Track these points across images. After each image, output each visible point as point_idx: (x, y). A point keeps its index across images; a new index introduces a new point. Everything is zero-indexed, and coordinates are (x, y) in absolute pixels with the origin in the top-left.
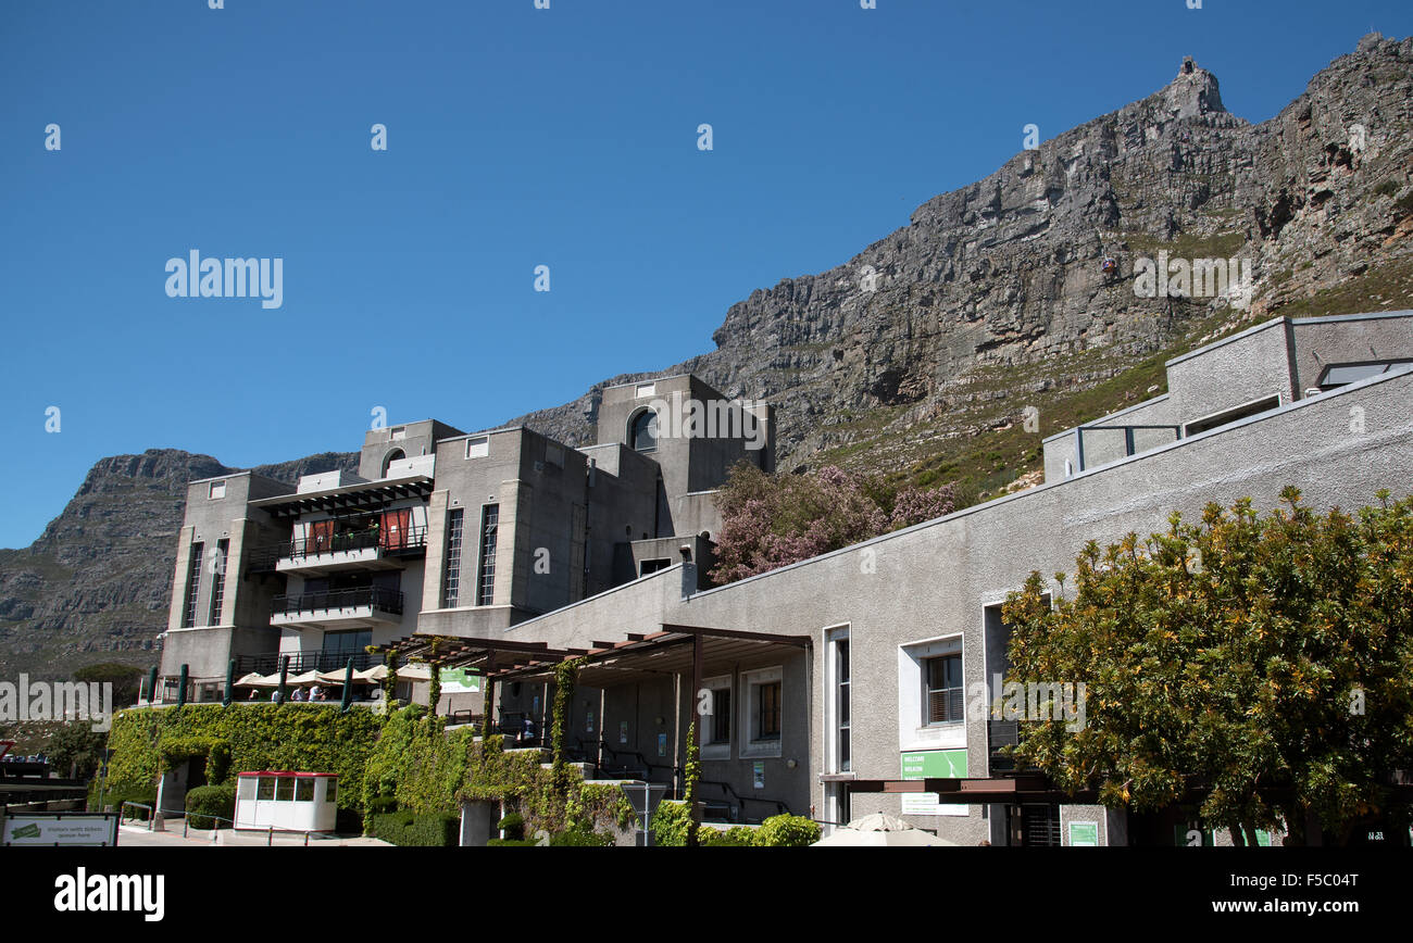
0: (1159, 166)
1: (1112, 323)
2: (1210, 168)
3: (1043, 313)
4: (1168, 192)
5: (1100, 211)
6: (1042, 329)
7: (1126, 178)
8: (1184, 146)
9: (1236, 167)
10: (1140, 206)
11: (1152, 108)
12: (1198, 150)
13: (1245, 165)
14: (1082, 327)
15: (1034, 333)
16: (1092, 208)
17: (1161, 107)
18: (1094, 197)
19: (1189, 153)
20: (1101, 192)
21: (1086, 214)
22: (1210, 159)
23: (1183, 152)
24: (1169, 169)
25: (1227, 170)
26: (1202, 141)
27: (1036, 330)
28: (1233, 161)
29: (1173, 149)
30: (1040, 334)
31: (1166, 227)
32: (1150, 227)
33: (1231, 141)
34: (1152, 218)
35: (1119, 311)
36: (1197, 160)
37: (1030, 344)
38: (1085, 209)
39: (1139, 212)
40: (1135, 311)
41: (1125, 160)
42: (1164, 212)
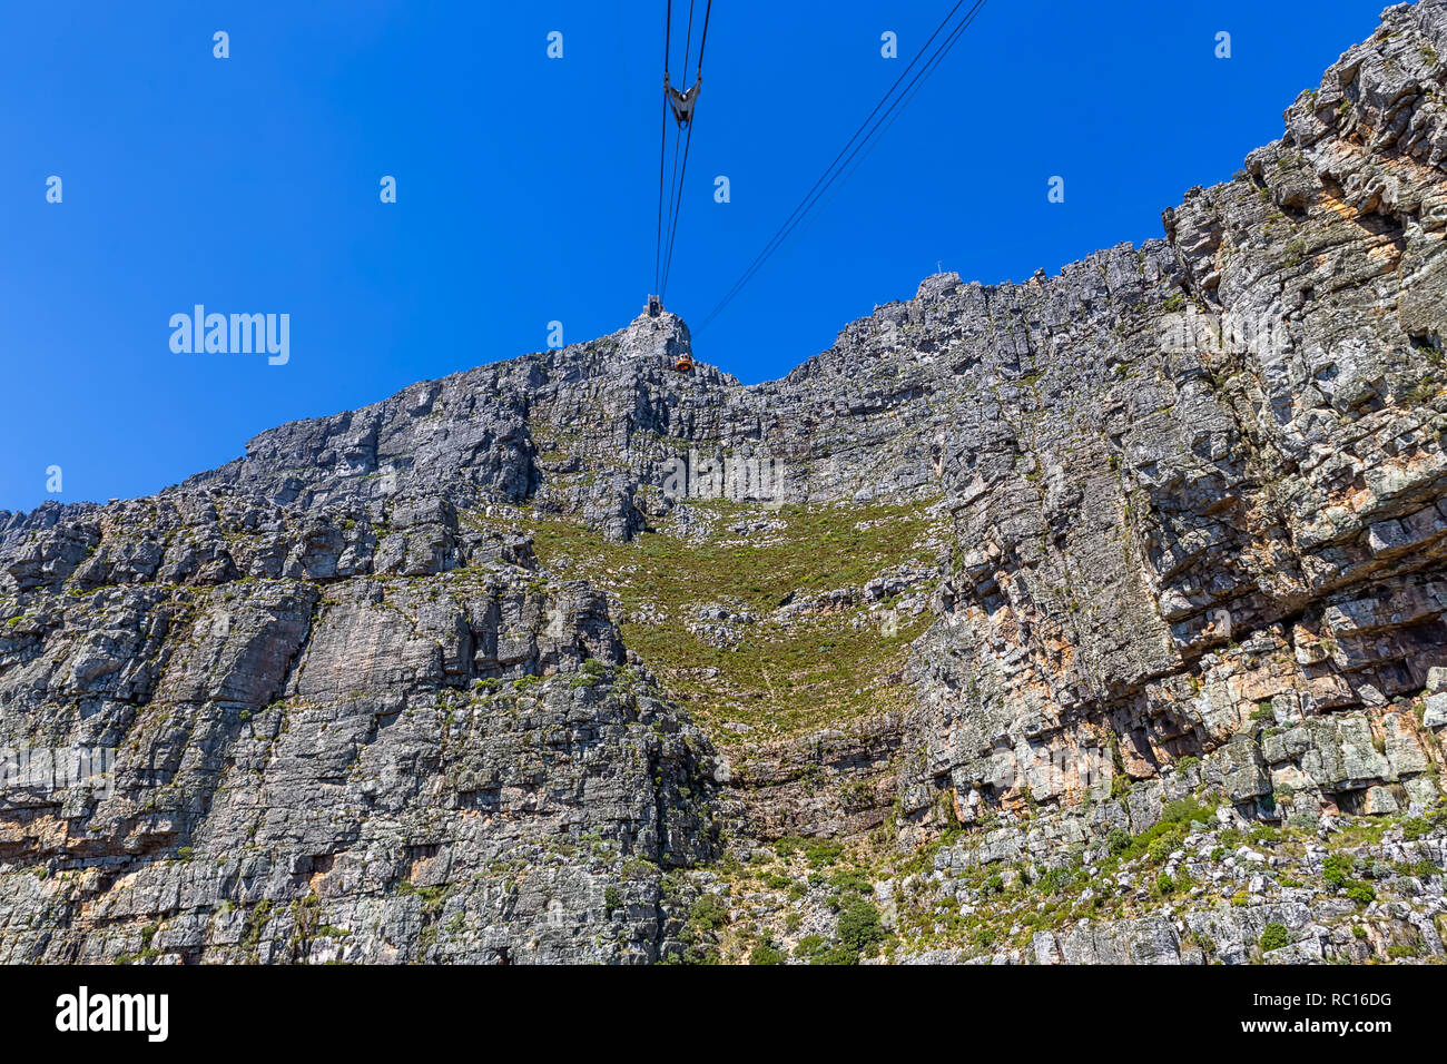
0: (610, 409)
1: (431, 849)
2: (691, 430)
3: (193, 755)
4: (624, 454)
5: (497, 465)
6: (165, 826)
7: (555, 421)
8: (654, 388)
9: (734, 434)
10: (573, 468)
11: (601, 353)
12: (675, 401)
13: (748, 434)
14: (319, 843)
15: (130, 843)
16: (481, 457)
17: (611, 355)
18: (488, 435)
19: (659, 400)
20: (503, 427)
21: (467, 464)
22: (692, 417)
23: (653, 397)
24: (628, 416)
25: (718, 438)
26: (679, 387)
27: (142, 828)
28: (729, 425)
29: (637, 387)
30: (151, 847)
31: (621, 514)
32: (588, 509)
33: (724, 396)
34: (595, 494)
35: (466, 799)
36: (674, 413)
37: (105, 884)
38: (468, 455)
39: (570, 478)
40: (528, 809)
41: (556, 392)
42: (618, 483)
